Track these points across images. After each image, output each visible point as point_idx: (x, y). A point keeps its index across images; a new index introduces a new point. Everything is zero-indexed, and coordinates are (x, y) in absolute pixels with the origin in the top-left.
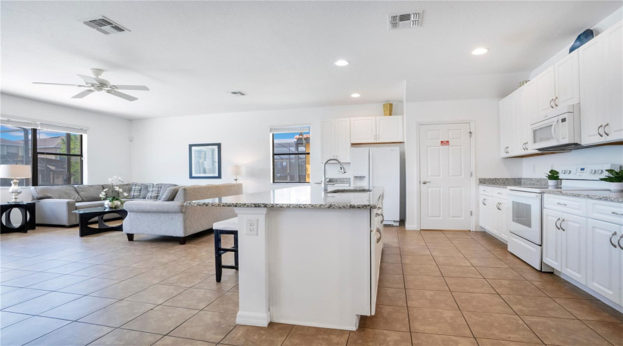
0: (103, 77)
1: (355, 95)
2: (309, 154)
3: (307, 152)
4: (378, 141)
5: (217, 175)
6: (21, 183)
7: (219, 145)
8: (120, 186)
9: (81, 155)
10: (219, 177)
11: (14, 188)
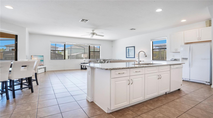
0: (94, 32)
1: (184, 21)
2: (166, 48)
3: (165, 48)
4: (200, 41)
5: (133, 57)
6: (86, 58)
7: (134, 47)
8: (102, 60)
9: (100, 52)
10: (134, 57)
11: (84, 59)
